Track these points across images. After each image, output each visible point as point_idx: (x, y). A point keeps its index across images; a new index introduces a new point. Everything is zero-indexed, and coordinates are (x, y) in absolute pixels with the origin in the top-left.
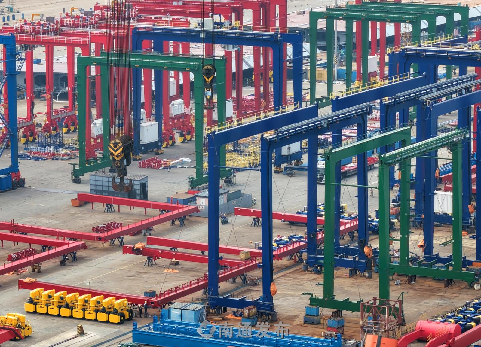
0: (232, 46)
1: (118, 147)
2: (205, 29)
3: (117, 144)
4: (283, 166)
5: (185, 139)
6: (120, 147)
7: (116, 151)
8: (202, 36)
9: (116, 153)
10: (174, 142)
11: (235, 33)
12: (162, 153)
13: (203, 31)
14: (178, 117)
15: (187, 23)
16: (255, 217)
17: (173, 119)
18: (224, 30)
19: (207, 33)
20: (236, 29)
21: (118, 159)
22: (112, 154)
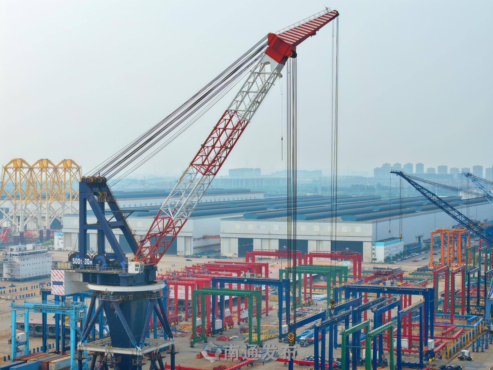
0: (258, 285)
1: (292, 336)
2: (246, 277)
3: (292, 335)
4: (283, 339)
5: (230, 327)
6: (293, 337)
7: (291, 338)
8: (246, 280)
9: (291, 339)
10: (226, 329)
11: (259, 279)
12: (223, 334)
13: (246, 279)
14: (228, 318)
15: (231, 275)
16: (285, 362)
17: (226, 318)
18: (254, 278)
19: (247, 279)
20: (259, 277)
21: (291, 342)
22: (289, 340)
